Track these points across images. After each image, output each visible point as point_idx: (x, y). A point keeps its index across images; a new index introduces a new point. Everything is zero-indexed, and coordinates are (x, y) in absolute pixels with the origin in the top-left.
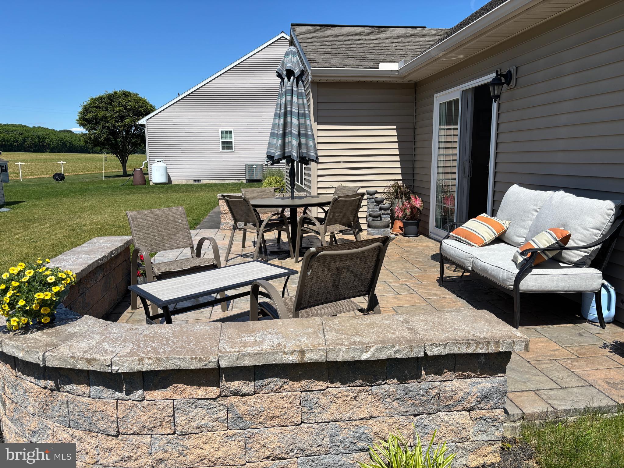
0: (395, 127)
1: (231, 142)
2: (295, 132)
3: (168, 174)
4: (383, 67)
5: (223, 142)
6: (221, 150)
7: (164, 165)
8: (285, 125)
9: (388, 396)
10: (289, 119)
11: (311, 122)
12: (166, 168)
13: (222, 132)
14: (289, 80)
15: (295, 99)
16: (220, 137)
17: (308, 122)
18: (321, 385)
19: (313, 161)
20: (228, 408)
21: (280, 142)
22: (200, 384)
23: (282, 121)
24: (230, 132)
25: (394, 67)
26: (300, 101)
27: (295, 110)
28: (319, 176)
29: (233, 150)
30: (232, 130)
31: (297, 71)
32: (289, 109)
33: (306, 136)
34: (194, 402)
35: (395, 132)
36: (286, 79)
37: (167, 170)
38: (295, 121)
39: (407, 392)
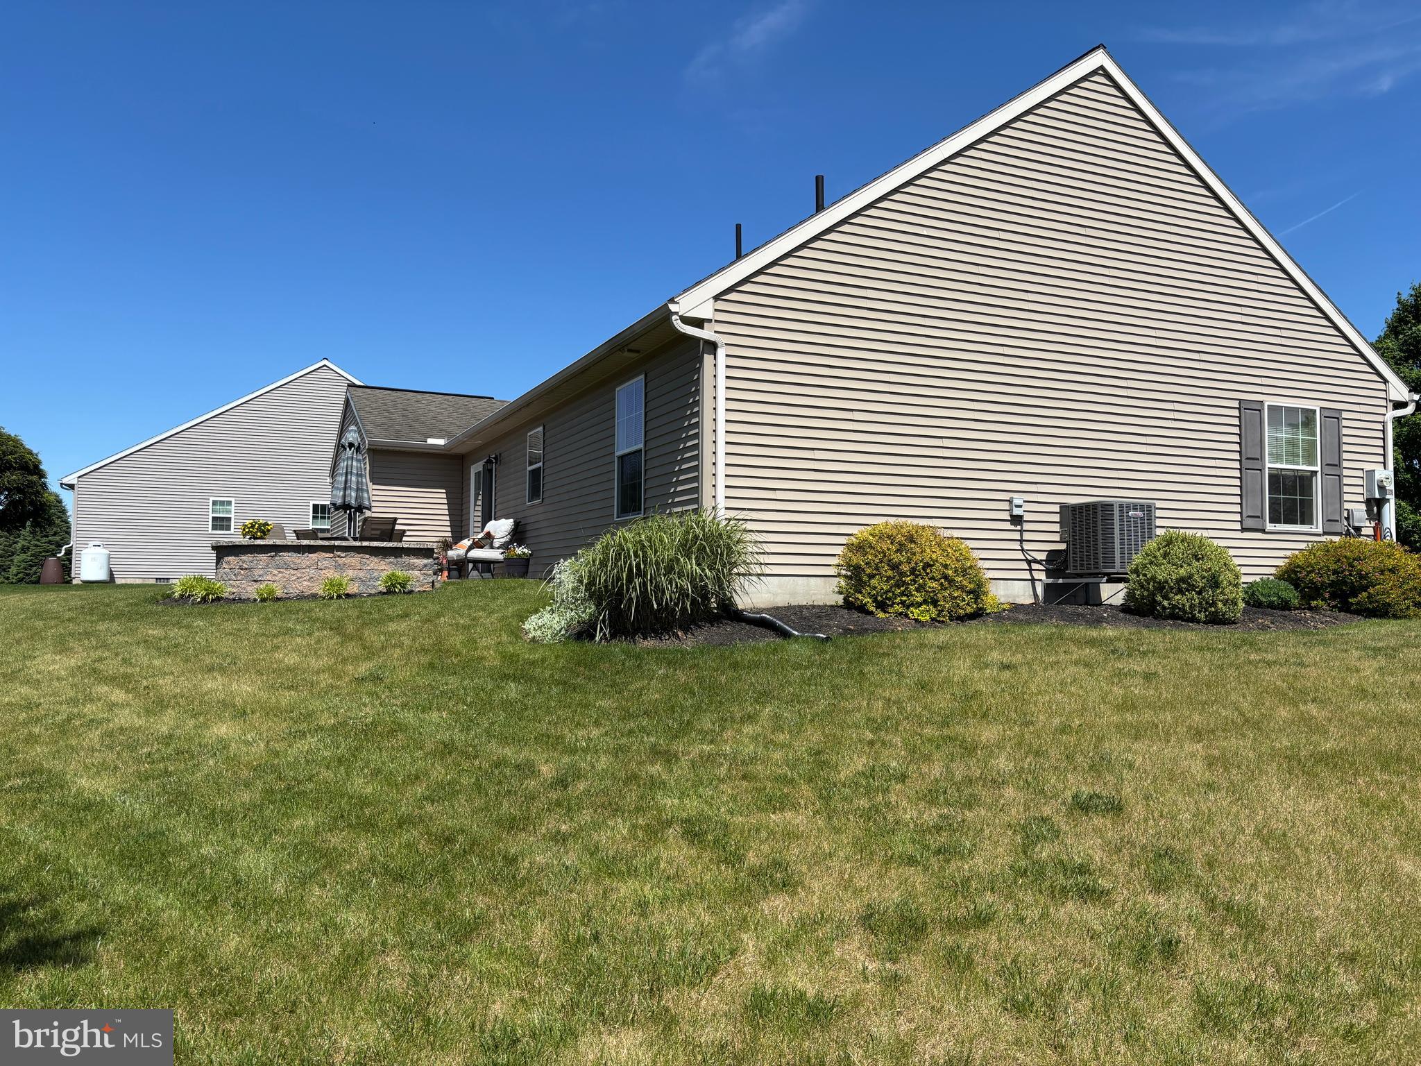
0: (444, 491)
1: (229, 519)
2: (354, 486)
3: (111, 571)
4: (431, 441)
5: (214, 519)
6: (210, 531)
7: (106, 552)
8: (346, 481)
9: (391, 563)
10: (349, 477)
11: (367, 479)
12: (109, 557)
13: (215, 503)
14: (350, 449)
15: (355, 464)
16: (210, 510)
17: (364, 480)
18: (368, 556)
19: (366, 508)
20: (336, 562)
21: (341, 493)
22: (326, 552)
23: (344, 478)
24: (229, 503)
25: (441, 442)
26: (359, 465)
27: (354, 471)
28: (373, 529)
29: (232, 531)
30: (232, 500)
31: (356, 444)
32: (349, 470)
33: (362, 490)
34: (325, 559)
35: (444, 496)
36: (348, 449)
37: (109, 561)
38: (354, 479)
39: (398, 562)
